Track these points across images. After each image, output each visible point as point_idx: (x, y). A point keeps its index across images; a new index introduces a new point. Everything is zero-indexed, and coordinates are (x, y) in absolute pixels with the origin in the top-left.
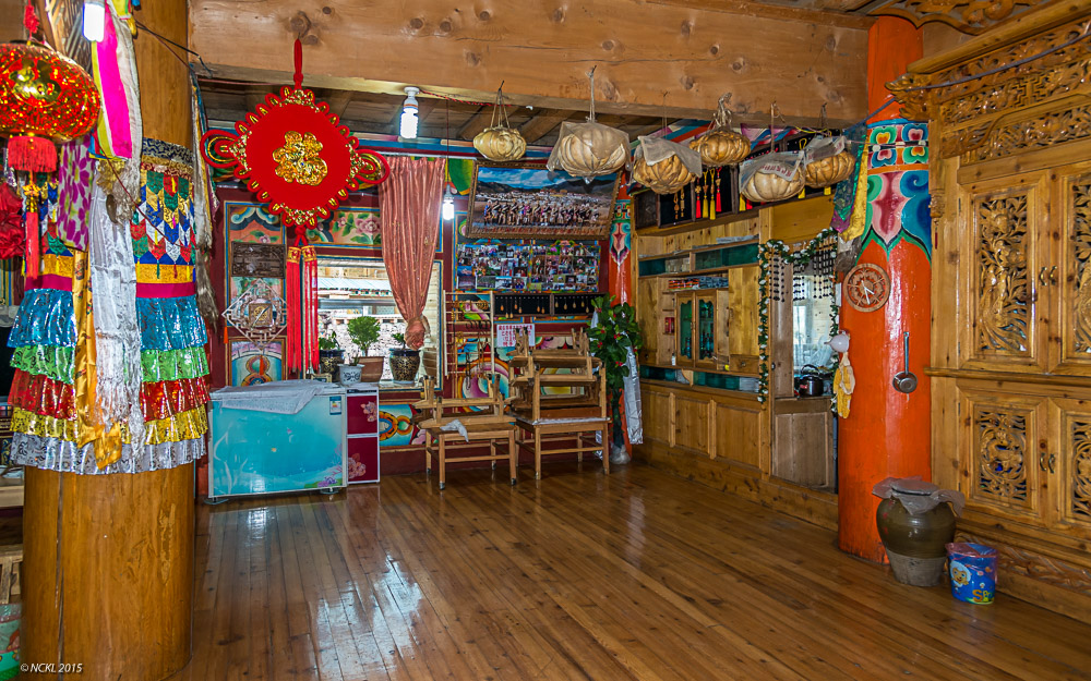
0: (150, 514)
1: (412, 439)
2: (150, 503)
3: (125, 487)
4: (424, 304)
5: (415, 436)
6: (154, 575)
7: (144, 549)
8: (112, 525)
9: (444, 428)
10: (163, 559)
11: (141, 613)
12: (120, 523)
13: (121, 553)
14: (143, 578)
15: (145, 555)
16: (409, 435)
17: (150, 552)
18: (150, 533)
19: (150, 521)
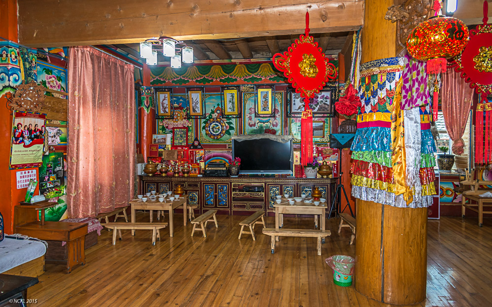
0: (418, 227)
1: (453, 200)
2: (418, 222)
3: (410, 213)
4: (463, 132)
5: (455, 198)
6: (419, 254)
7: (416, 242)
8: (405, 230)
9: (482, 196)
10: (422, 248)
11: (415, 270)
12: (407, 229)
13: (408, 242)
14: (415, 255)
15: (416, 245)
16: (451, 198)
17: (417, 243)
18: (418, 235)
19: (418, 230)
